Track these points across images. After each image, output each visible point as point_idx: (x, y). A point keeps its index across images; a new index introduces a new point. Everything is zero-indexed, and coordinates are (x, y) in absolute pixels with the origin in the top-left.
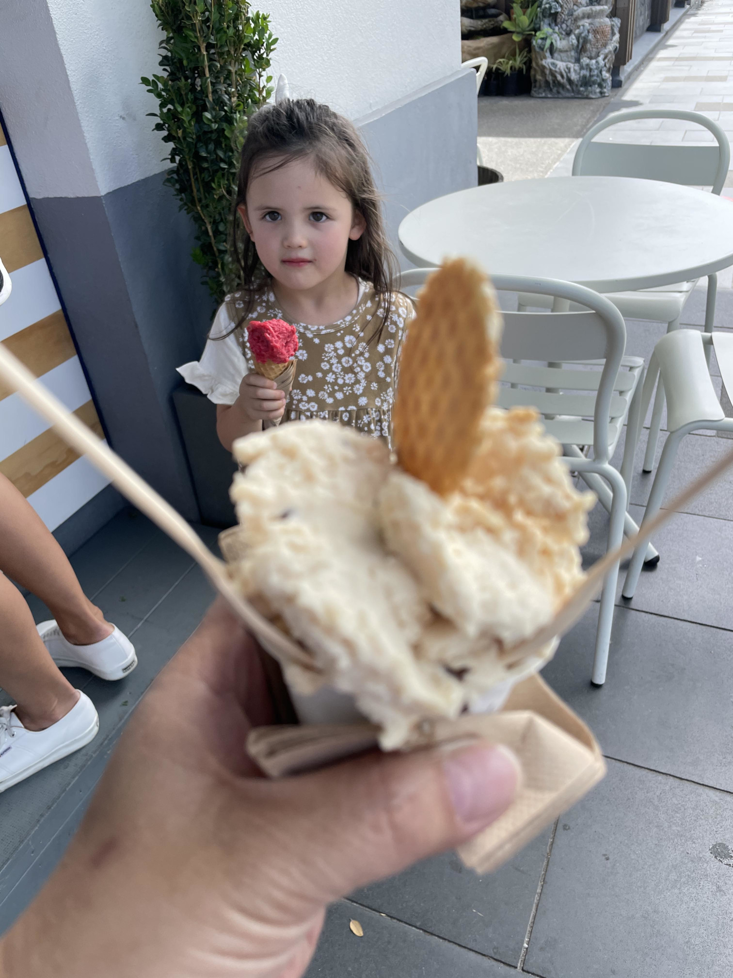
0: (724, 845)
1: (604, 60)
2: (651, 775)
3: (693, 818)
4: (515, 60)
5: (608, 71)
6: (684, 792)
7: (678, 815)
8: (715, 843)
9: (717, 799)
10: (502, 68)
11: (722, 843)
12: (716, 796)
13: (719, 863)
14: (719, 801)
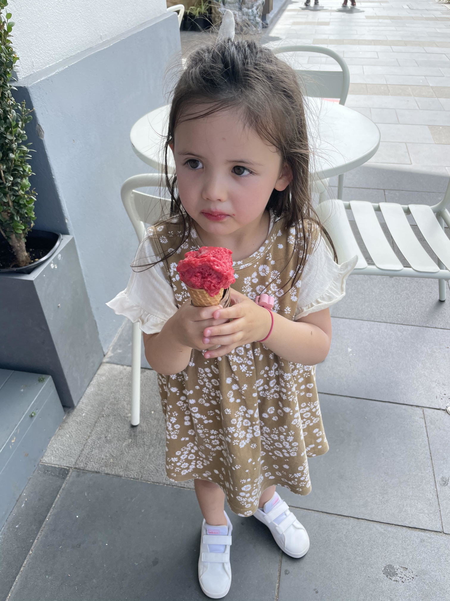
0: (391, 565)
1: (257, 9)
2: (339, 519)
3: (369, 548)
4: (201, 8)
5: (260, 17)
6: (361, 529)
7: (359, 548)
8: (385, 566)
9: (382, 530)
10: (194, 13)
11: (390, 565)
12: (382, 528)
13: (389, 581)
14: (383, 532)
